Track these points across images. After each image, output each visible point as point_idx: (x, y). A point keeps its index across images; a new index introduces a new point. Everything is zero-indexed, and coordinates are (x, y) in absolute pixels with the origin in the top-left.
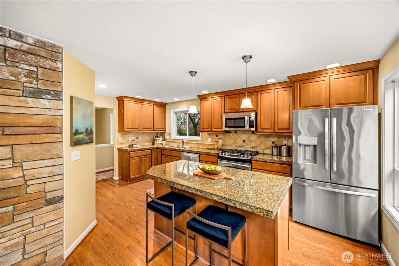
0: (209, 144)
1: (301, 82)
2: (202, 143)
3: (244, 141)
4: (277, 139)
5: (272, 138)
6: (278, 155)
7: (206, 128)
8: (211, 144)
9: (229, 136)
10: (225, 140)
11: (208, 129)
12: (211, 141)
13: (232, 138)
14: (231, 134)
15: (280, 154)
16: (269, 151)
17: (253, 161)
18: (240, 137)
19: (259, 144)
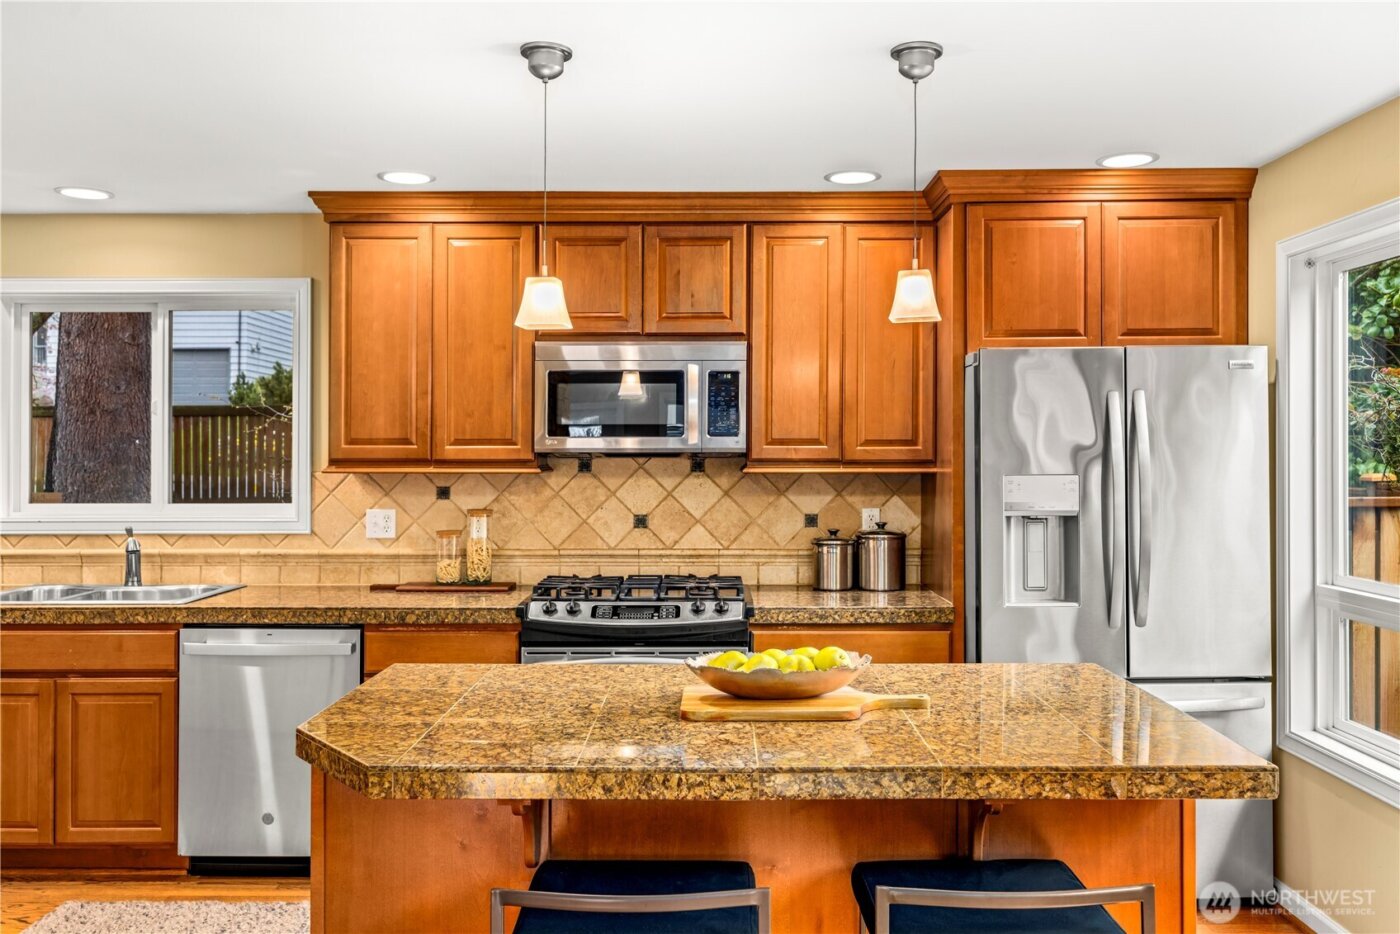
0: (377, 556)
1: (994, 211)
2: (315, 551)
3: (641, 522)
4: (829, 498)
5: (801, 493)
6: (849, 584)
7: (382, 435)
8: (393, 551)
9: (536, 493)
10: (505, 522)
11: (407, 441)
12: (392, 534)
13: (557, 503)
14: (554, 480)
15: (855, 583)
16: (786, 572)
17: (755, 632)
18: (614, 493)
19: (734, 532)
